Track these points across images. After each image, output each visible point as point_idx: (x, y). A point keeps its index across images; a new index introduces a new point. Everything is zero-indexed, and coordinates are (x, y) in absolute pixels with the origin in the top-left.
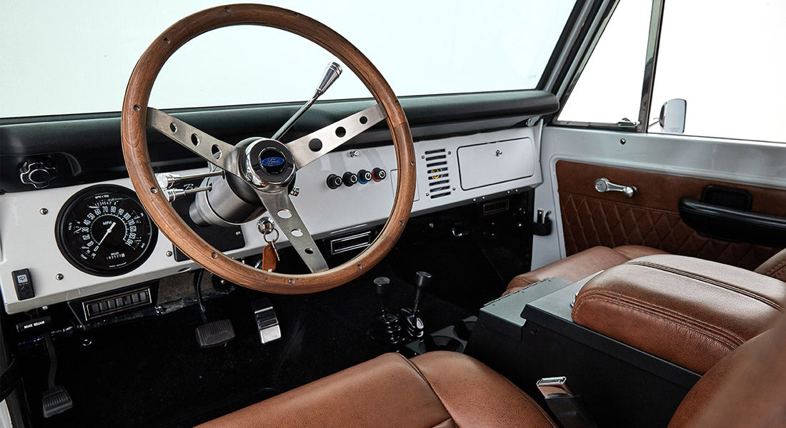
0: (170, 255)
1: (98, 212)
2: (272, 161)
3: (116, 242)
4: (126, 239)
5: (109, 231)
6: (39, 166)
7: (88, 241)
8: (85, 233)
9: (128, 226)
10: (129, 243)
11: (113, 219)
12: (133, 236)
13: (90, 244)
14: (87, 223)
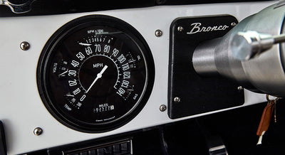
0: (163, 110)
1: (89, 52)
3: (105, 90)
4: (118, 87)
5: (99, 76)
7: (75, 88)
8: (72, 78)
9: (122, 71)
10: (121, 92)
11: (105, 61)
12: (126, 83)
13: (77, 91)
14: (75, 64)
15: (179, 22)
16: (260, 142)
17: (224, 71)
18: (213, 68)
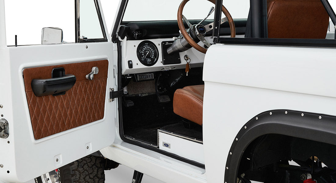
0: (161, 63)
1: (146, 48)
2: (201, 29)
3: (149, 57)
4: (151, 56)
5: (148, 54)
6: (139, 33)
7: (143, 55)
8: (143, 53)
9: (152, 53)
10: (152, 57)
11: (149, 51)
12: (153, 55)
13: (144, 56)
14: (143, 50)
15: (163, 42)
16: (187, 75)
17: (175, 50)
18: (172, 51)
